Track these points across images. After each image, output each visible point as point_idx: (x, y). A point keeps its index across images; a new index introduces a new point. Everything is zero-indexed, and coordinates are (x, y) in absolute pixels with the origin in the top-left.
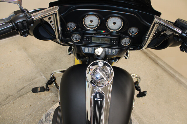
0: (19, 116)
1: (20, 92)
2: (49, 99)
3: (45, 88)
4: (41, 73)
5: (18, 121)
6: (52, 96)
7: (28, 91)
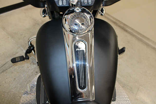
0: (4, 90)
1: (3, 67)
2: (32, 71)
3: (24, 57)
4: (22, 48)
5: (4, 95)
6: (35, 68)
7: (10, 66)
